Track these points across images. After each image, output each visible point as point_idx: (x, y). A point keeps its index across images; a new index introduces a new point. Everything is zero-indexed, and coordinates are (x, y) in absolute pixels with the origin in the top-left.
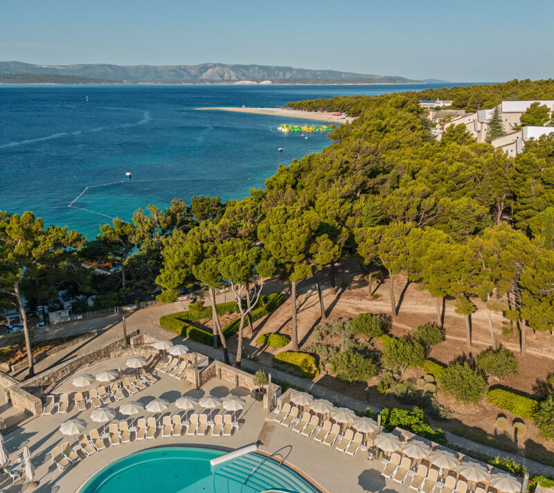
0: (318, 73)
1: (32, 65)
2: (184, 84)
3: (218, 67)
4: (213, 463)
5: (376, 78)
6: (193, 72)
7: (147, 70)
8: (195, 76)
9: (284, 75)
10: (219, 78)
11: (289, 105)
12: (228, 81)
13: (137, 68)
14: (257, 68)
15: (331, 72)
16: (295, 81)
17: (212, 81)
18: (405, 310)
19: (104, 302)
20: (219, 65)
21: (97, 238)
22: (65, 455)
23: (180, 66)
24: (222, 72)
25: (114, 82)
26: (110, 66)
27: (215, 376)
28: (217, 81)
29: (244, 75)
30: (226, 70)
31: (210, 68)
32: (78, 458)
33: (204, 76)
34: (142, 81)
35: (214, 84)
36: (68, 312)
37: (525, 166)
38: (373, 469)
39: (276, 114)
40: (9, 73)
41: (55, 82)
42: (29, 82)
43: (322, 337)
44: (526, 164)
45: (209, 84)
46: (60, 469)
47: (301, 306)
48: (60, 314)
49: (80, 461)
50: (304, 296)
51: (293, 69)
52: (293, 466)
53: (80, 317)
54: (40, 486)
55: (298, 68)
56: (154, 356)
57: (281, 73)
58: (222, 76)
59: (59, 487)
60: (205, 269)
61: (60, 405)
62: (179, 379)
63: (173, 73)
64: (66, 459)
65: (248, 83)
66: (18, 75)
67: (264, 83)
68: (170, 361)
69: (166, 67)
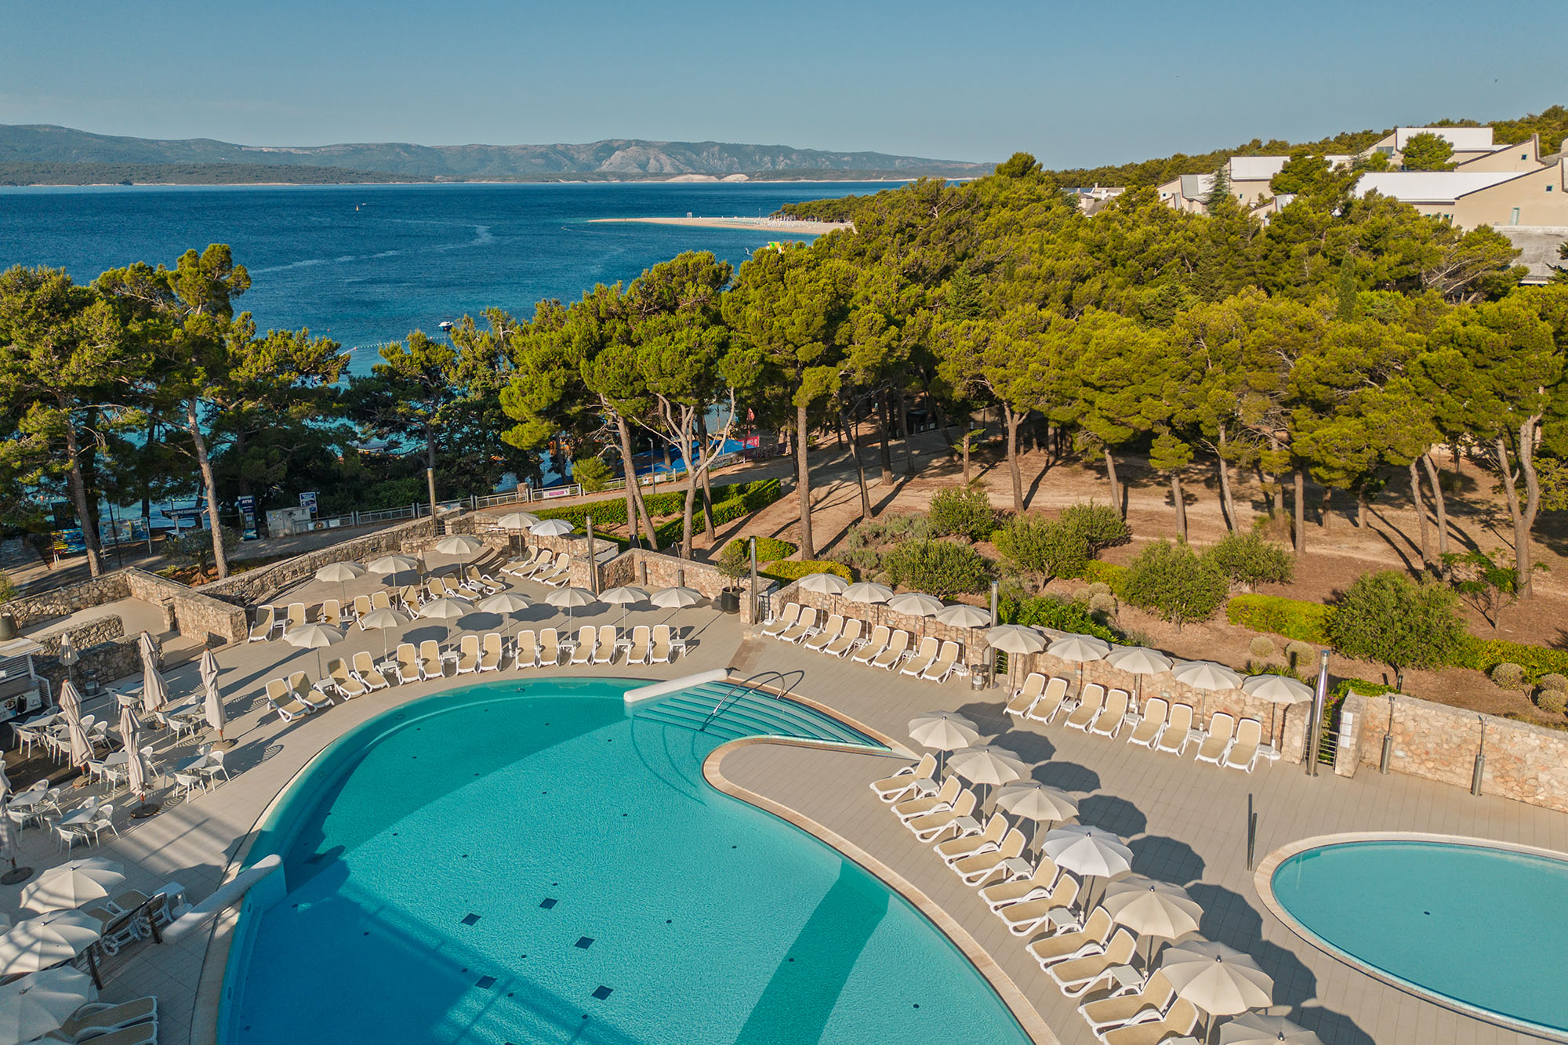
0: (845, 159)
1: (240, 147)
2: (563, 182)
3: (633, 148)
4: (629, 697)
5: (967, 167)
6: (583, 157)
7: (484, 154)
8: (589, 167)
9: (774, 163)
10: (638, 170)
11: (784, 211)
12: (656, 175)
13: (463, 152)
14: (716, 149)
15: (871, 156)
16: (798, 174)
17: (622, 176)
18: (1043, 504)
19: (388, 494)
20: (638, 143)
21: (373, 370)
22: (297, 695)
23: (555, 145)
24: (643, 158)
25: (417, 179)
26: (406, 147)
27: (632, 579)
28: (633, 177)
29: (689, 163)
30: (652, 152)
31: (618, 149)
32: (326, 700)
33: (605, 167)
34: (474, 178)
35: (628, 182)
36: (308, 512)
37: (1287, 227)
38: (983, 703)
39: (755, 227)
40: (192, 163)
41: (290, 181)
42: (233, 181)
43: (866, 543)
44: (1289, 223)
45: (616, 182)
46: (285, 719)
47: (817, 502)
48: (291, 514)
49: (330, 706)
50: (825, 490)
51: (792, 151)
52: (806, 700)
53: (335, 523)
54: (236, 747)
55: (801, 148)
56: (497, 550)
57: (767, 159)
58: (643, 166)
59: (282, 747)
60: (608, 365)
61: (287, 624)
62: (553, 584)
63: (540, 161)
64: (300, 702)
65: (698, 179)
66: (210, 167)
67: (730, 179)
68: (533, 557)
69: (525, 148)
